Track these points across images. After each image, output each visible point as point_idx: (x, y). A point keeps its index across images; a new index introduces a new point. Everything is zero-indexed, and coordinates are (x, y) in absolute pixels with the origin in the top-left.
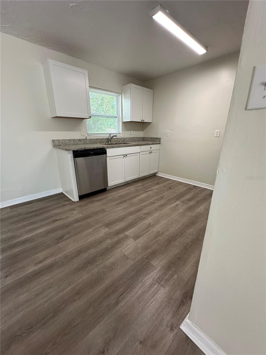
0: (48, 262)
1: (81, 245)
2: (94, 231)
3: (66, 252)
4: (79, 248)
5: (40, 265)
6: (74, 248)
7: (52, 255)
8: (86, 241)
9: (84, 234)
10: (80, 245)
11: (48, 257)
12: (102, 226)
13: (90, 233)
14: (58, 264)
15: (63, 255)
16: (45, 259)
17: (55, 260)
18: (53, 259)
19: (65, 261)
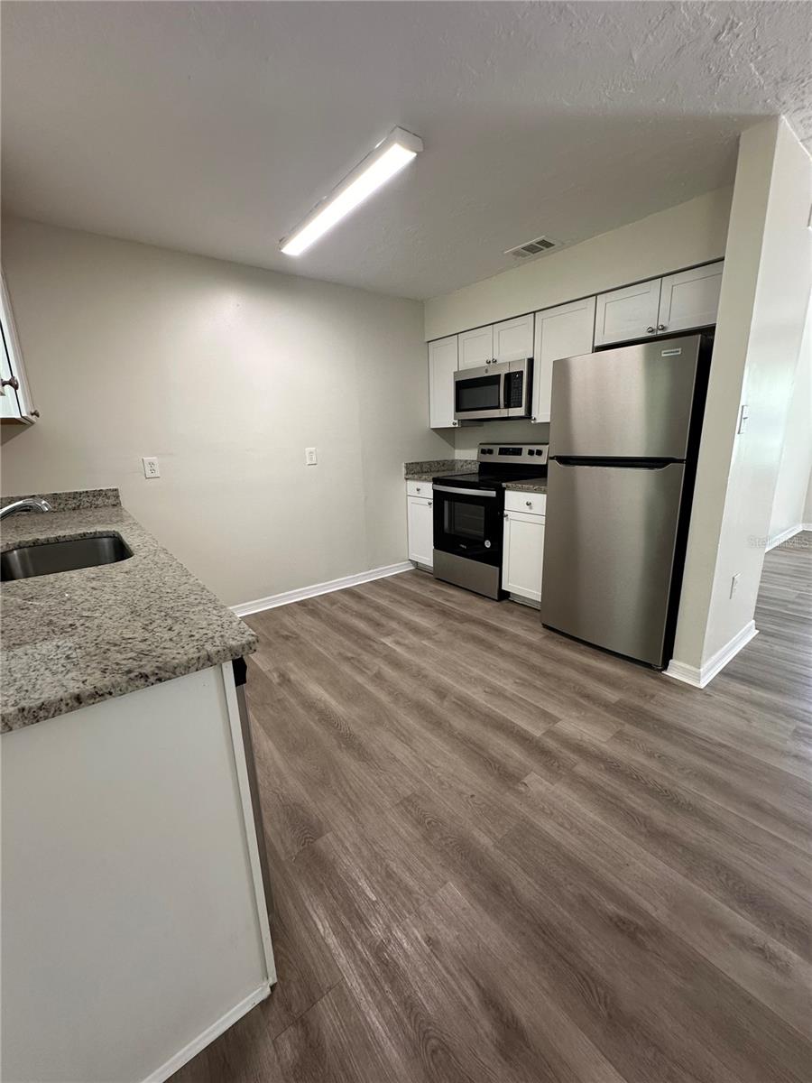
0: (745, 923)
1: (628, 836)
2: (552, 813)
3: (680, 879)
4: (643, 839)
5: (776, 945)
6: (650, 858)
7: (715, 924)
8: (602, 827)
9: (571, 842)
10: (629, 841)
11: (733, 936)
12: (520, 793)
13: (562, 825)
14: (730, 883)
15: (693, 881)
16: (744, 943)
17: (724, 901)
18: (729, 909)
19: (709, 866)
